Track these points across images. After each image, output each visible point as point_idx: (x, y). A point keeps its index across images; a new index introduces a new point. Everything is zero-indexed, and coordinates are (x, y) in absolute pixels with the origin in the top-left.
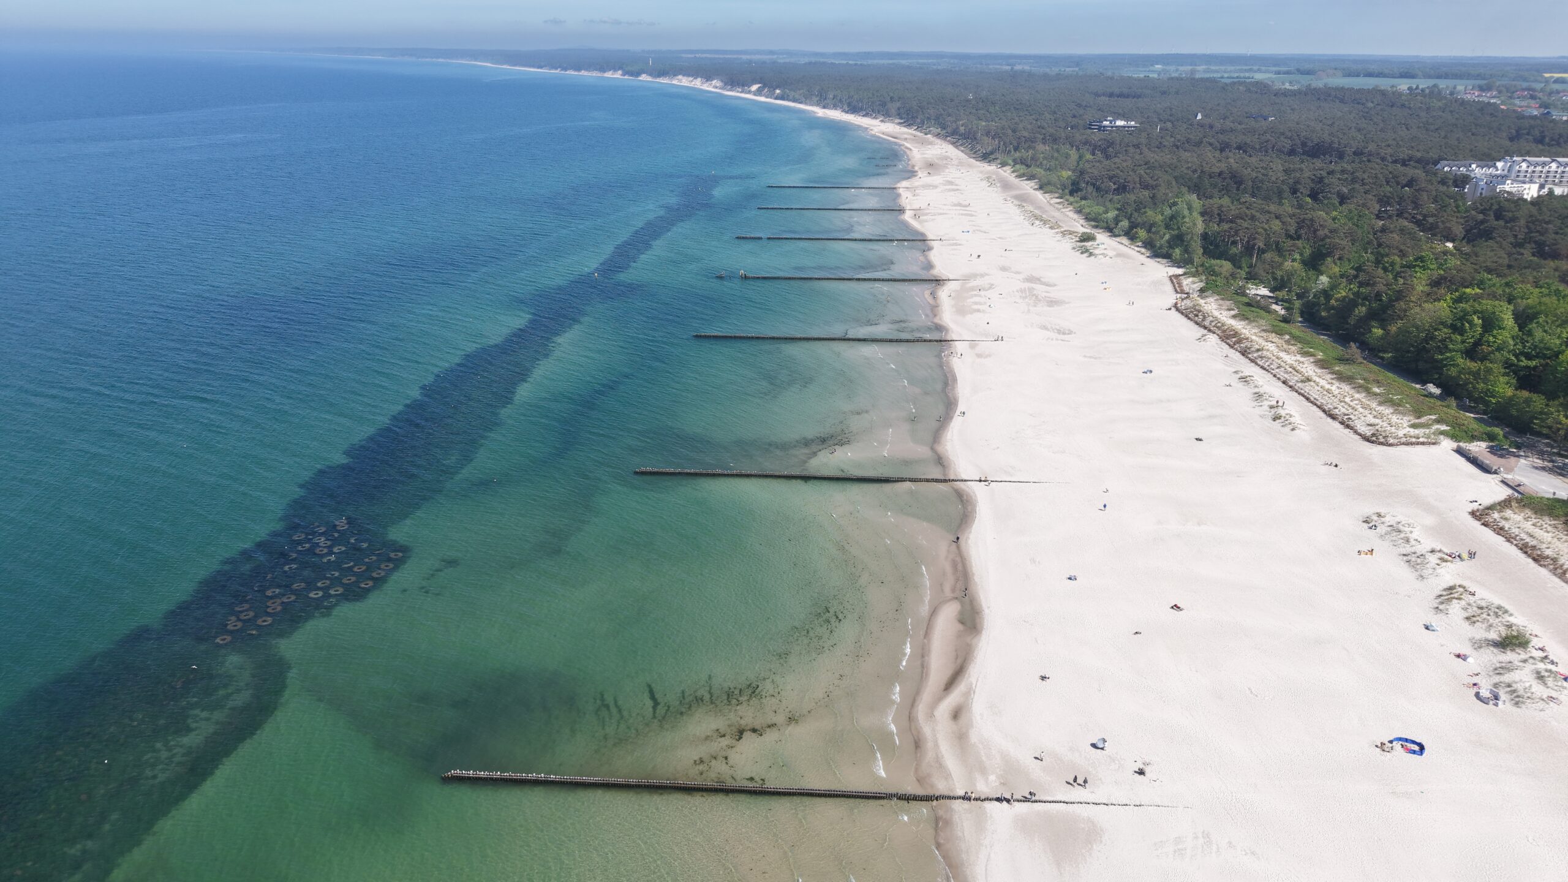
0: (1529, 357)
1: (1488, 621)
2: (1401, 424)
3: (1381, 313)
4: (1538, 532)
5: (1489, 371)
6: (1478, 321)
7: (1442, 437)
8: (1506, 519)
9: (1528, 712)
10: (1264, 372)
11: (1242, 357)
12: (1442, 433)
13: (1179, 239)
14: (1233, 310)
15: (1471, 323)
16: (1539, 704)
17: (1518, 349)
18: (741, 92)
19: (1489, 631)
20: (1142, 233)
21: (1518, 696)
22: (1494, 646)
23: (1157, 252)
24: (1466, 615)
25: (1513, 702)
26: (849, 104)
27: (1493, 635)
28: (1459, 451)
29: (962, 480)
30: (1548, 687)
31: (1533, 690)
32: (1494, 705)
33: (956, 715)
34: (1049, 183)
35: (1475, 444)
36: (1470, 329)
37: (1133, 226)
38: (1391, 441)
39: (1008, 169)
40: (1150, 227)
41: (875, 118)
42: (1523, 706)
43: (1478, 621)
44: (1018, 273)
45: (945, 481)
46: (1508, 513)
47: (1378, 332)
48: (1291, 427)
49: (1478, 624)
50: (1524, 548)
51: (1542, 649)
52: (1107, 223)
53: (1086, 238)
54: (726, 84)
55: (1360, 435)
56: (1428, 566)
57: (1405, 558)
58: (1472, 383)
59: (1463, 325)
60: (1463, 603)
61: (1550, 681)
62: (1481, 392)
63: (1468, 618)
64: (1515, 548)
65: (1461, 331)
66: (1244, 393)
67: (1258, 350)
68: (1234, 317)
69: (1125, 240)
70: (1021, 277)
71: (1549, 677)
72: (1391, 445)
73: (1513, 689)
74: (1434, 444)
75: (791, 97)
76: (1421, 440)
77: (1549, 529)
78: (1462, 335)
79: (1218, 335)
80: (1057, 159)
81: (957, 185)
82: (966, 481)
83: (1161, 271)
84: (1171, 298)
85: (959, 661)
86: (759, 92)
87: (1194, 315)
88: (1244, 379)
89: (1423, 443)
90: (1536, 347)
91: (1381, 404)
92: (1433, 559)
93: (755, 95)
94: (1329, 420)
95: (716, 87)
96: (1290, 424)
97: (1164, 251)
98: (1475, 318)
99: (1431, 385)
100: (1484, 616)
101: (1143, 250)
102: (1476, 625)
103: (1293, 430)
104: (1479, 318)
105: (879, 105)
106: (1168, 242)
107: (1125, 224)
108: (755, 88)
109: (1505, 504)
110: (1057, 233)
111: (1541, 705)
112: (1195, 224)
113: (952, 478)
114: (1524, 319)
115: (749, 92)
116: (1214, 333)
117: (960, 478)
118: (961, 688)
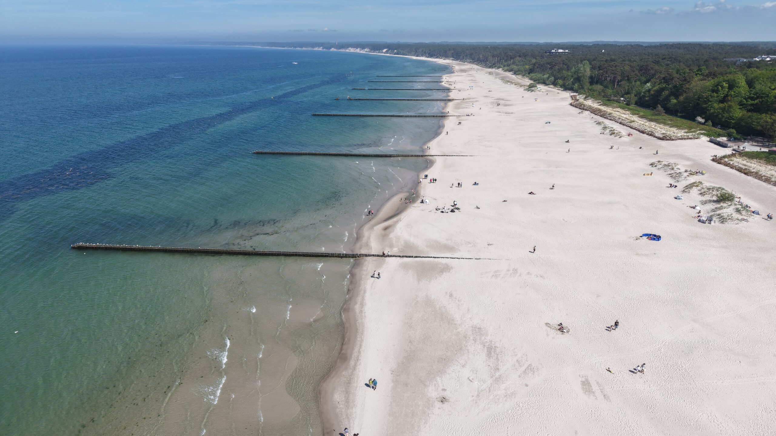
0: (752, 99)
1: (712, 193)
2: (680, 132)
3: (676, 92)
4: (749, 164)
5: (730, 106)
6: (725, 85)
7: (702, 136)
8: (731, 160)
9: (729, 225)
10: (611, 121)
11: (600, 117)
12: (702, 134)
13: (578, 79)
14: (601, 103)
15: (722, 87)
16: (736, 221)
17: (747, 95)
18: (378, 53)
19: (712, 197)
20: (560, 82)
21: (723, 219)
22: (713, 202)
23: (566, 88)
24: (700, 192)
25: (720, 222)
26: (429, 54)
27: (715, 198)
28: (711, 141)
29: (431, 156)
30: (742, 215)
31: (733, 215)
32: (709, 223)
33: (387, 228)
34: (519, 71)
35: (720, 138)
36: (722, 90)
37: (556, 79)
38: (673, 138)
39: (501, 69)
40: (564, 79)
41: (441, 58)
42: (726, 223)
43: (706, 194)
44: (493, 97)
45: (422, 156)
46: (733, 158)
47: (674, 101)
48: (619, 136)
49: (706, 195)
50: (740, 170)
51: (741, 201)
52: (544, 80)
53: (531, 87)
54: (371, 50)
55: (657, 137)
56: (682, 177)
57: (670, 175)
58: (721, 114)
59: (718, 88)
60: (699, 188)
61: (744, 213)
62: (726, 118)
63: (700, 194)
64: (735, 170)
65: (717, 91)
66: (599, 128)
67: (609, 114)
68: (600, 105)
69: (552, 86)
71: (743, 210)
72: (673, 140)
73: (721, 216)
74: (697, 138)
75: (402, 53)
76: (690, 137)
77: (755, 163)
78: (717, 93)
79: (590, 111)
80: (524, 62)
82: (433, 156)
83: (567, 95)
84: (571, 101)
85: (398, 211)
86: (386, 52)
87: (580, 106)
88: (599, 123)
89: (691, 139)
90: (757, 93)
91: (670, 127)
92: (686, 174)
93: (384, 54)
94: (641, 134)
95: (367, 52)
96: (619, 135)
97: (570, 86)
98: (724, 83)
99: (699, 117)
100: (711, 191)
101: (560, 89)
102: (705, 196)
103: (620, 137)
104: (726, 84)
105: (444, 52)
106: (572, 82)
107: (552, 78)
108: (385, 50)
109: (733, 155)
110: (517, 86)
111: (737, 222)
112: (585, 71)
113: (426, 155)
114: (750, 84)
115: (382, 53)
116: (588, 111)
117: (430, 155)
118: (395, 219)
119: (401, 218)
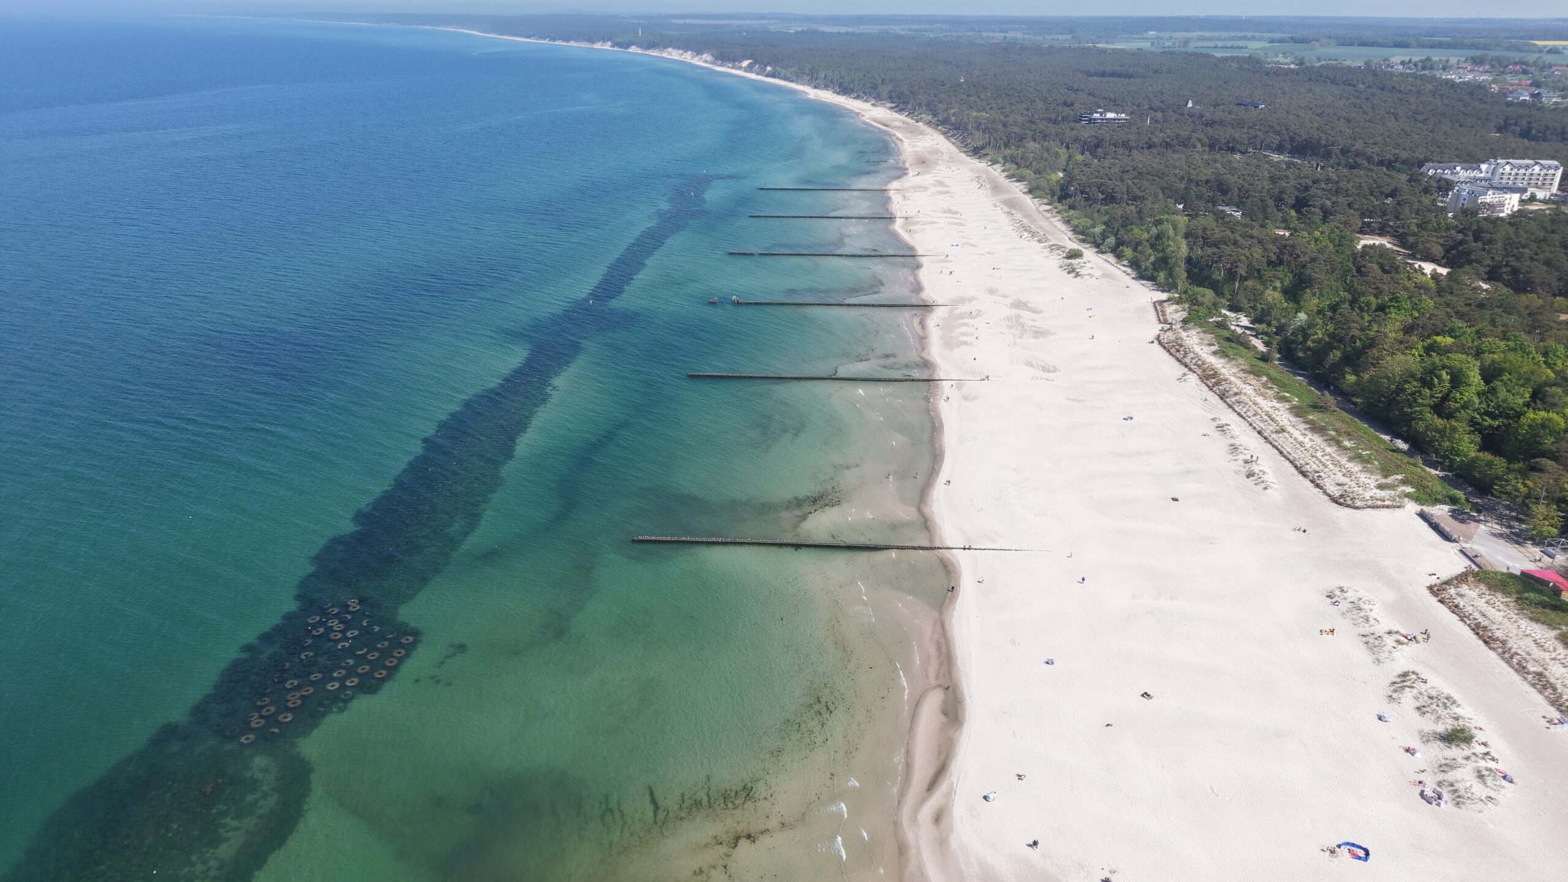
0: (1493, 417)
1: (1437, 712)
2: (1367, 484)
3: (1354, 359)
4: (1491, 612)
5: (1454, 429)
6: (1446, 376)
7: (1406, 500)
8: (1461, 596)
9: (1468, 812)
10: (1241, 419)
11: (1220, 401)
12: (1408, 495)
13: (1164, 263)
14: (1214, 345)
15: (1439, 377)
16: (1478, 805)
17: (1483, 408)
18: (732, 68)
19: (1437, 723)
20: (1128, 252)
21: (1459, 797)
22: (1440, 740)
23: (1143, 275)
24: (1418, 704)
25: (1454, 802)
26: (840, 85)
27: (1440, 728)
28: (1422, 516)
29: (947, 548)
30: (1487, 787)
31: (1473, 790)
32: (1437, 805)
33: (938, 817)
34: (1038, 188)
35: (1438, 507)
36: (1439, 384)
37: (1120, 243)
38: (1358, 503)
39: (998, 166)
40: (1136, 246)
41: (866, 101)
42: (1464, 807)
43: (1428, 712)
44: (1005, 296)
45: (931, 548)
46: (1464, 589)
47: (1351, 378)
48: (1263, 485)
49: (1428, 714)
50: (1478, 630)
51: (1485, 744)
52: (1094, 237)
53: (1074, 255)
54: (716, 59)
55: (1329, 496)
56: (1385, 649)
57: (1364, 639)
58: (1437, 440)
59: (1432, 379)
60: (1415, 691)
61: (1489, 781)
62: (1446, 451)
63: (1418, 708)
64: (1468, 628)
65: (1431, 386)
66: (1220, 444)
67: (1236, 394)
68: (1215, 353)
69: (1111, 258)
70: (1008, 301)
71: (1489, 775)
72: (1357, 508)
73: (1455, 788)
74: (1399, 507)
75: (782, 75)
76: (1387, 503)
77: (1502, 607)
78: (1431, 389)
79: (1198, 375)
80: (1046, 160)
81: (947, 187)
82: (950, 548)
83: (1146, 295)
84: (1155, 328)
85: (942, 757)
86: (749, 69)
87: (1175, 350)
88: (1222, 428)
89: (1388, 507)
90: (1499, 406)
91: (1350, 459)
92: (1390, 641)
93: (746, 71)
94: (1301, 477)
95: (707, 62)
96: (1263, 482)
97: (1149, 273)
98: (1444, 373)
99: (1400, 441)
100: (1434, 706)
101: (1129, 270)
102: (1425, 716)
103: (1265, 488)
104: (1447, 373)
105: (871, 87)
106: (1153, 264)
107: (1111, 240)
108: (745, 63)
109: (1462, 578)
110: (1045, 247)
111: (1480, 805)
112: (1179, 248)
113: (937, 546)
114: (1490, 375)
115: (740, 68)
116: (1194, 372)
117: (946, 546)
118: (943, 788)
119: (952, 784)
